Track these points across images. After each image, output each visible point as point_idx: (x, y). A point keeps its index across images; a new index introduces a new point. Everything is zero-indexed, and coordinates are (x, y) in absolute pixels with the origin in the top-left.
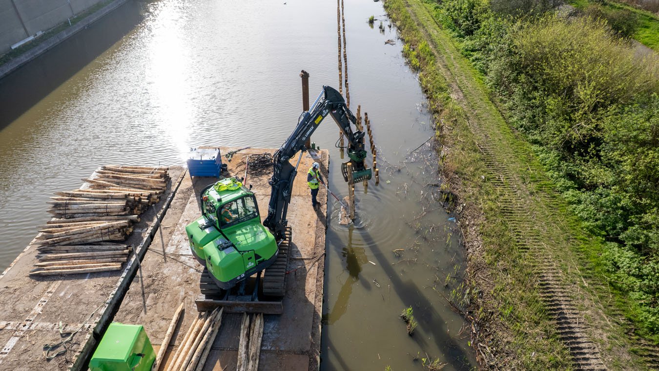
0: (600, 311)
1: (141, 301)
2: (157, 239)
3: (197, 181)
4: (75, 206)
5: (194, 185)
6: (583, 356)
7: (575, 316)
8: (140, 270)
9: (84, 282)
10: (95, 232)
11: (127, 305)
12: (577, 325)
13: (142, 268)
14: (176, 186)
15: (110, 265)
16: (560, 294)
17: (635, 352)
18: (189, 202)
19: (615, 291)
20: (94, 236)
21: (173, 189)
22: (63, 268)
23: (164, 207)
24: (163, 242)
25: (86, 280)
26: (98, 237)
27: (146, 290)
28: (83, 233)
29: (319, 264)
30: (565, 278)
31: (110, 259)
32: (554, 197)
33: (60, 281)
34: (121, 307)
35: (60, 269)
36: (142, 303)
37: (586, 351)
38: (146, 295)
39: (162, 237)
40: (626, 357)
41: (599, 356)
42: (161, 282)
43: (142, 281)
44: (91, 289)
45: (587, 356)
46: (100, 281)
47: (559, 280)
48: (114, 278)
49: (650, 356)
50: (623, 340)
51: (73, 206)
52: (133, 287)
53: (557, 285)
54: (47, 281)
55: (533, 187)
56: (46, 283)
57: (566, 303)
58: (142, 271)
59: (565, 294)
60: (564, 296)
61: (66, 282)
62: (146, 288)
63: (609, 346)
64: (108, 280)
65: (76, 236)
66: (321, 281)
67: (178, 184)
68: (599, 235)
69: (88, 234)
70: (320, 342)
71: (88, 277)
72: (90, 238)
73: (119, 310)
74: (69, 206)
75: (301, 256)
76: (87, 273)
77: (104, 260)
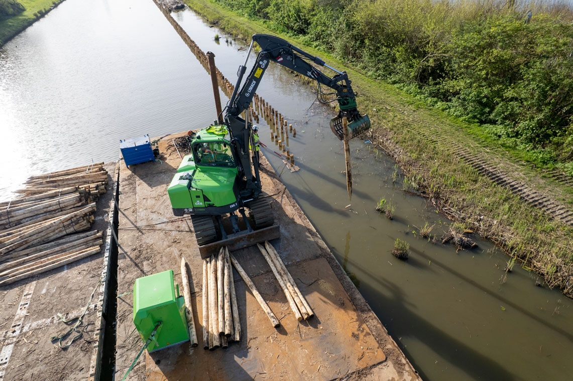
0: (508, 162)
1: (137, 271)
2: (122, 220)
4: (19, 211)
6: (517, 190)
7: (495, 169)
8: (121, 248)
9: (64, 273)
10: (56, 227)
11: (124, 278)
12: (500, 174)
13: (121, 246)
14: (117, 177)
15: (87, 251)
16: (477, 161)
17: (544, 177)
18: (137, 185)
19: (507, 149)
20: (56, 231)
21: (115, 179)
22: (33, 269)
23: (115, 194)
24: (130, 221)
25: (66, 271)
26: (61, 231)
27: (137, 261)
28: (42, 232)
29: (286, 195)
30: (473, 151)
31: (84, 246)
33: (35, 282)
34: (118, 282)
35: (28, 271)
36: (139, 271)
37: (517, 186)
38: (139, 265)
39: (127, 217)
40: (542, 181)
41: (526, 186)
42: (149, 250)
43: (128, 256)
44: (77, 277)
45: (519, 188)
46: (83, 266)
47: (470, 153)
48: (98, 260)
49: (554, 176)
50: (533, 174)
51: (17, 212)
52: (121, 263)
53: (471, 156)
54: (18, 287)
56: (17, 289)
57: (484, 164)
58: (123, 248)
59: (480, 159)
60: (480, 161)
61: (41, 281)
62: (136, 259)
63: (528, 179)
64: (93, 264)
65: (34, 237)
67: (117, 175)
68: (474, 122)
69: (48, 231)
71: (66, 269)
72: (52, 234)
73: (119, 285)
76: (63, 266)
77: (77, 249)
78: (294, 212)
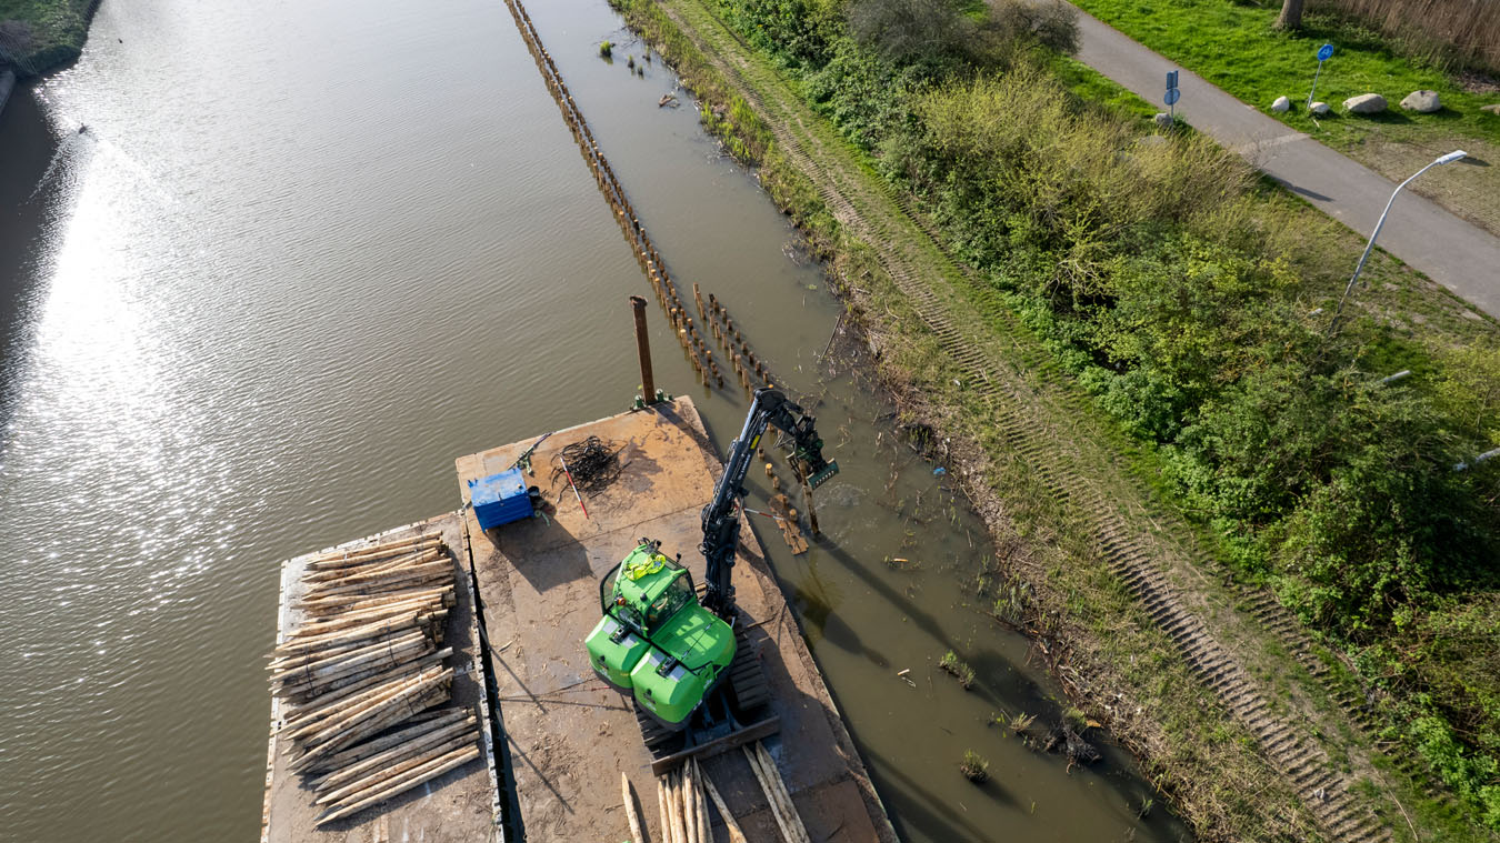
0: (1188, 564)
1: (550, 796)
2: (501, 676)
3: (498, 535)
4: (328, 669)
5: (500, 546)
6: (1188, 639)
7: (1161, 583)
8: (513, 743)
9: (428, 800)
10: (398, 707)
11: (531, 811)
12: (1168, 596)
13: (513, 738)
14: (468, 559)
15: (457, 756)
16: (1134, 556)
17: (1241, 609)
18: (512, 586)
19: (1194, 526)
20: (398, 713)
21: (466, 566)
22: (376, 792)
23: (474, 609)
24: (516, 678)
25: (430, 796)
26: (405, 712)
27: (547, 774)
28: (375, 716)
29: (787, 625)
30: (1129, 526)
31: (449, 744)
32: (1069, 388)
33: (383, 817)
34: (524, 818)
35: (370, 795)
36: (554, 797)
37: (1188, 630)
38: (552, 782)
39: (509, 669)
40: (1235, 619)
41: (1205, 631)
42: (563, 752)
43: (529, 762)
44: (451, 810)
45: (1193, 636)
46: (456, 788)
47: (1124, 534)
48: (480, 775)
49: (1259, 607)
50: (1225, 597)
51: (324, 670)
52: (521, 776)
53: (1125, 541)
54: (359, 825)
55: (1033, 376)
56: (358, 829)
57: (1145, 566)
58: (517, 743)
59: (1140, 553)
60: (1138, 557)
61: (395, 813)
62: (544, 770)
63: (1212, 612)
64: (471, 781)
65: (365, 726)
66: (806, 654)
67: (468, 552)
68: (1149, 438)
69: (385, 714)
70: (855, 752)
71: (428, 791)
72: (391, 718)
73: (526, 825)
74: (315, 673)
75: (753, 621)
76: (423, 784)
77: (440, 749)
78: (803, 670)
